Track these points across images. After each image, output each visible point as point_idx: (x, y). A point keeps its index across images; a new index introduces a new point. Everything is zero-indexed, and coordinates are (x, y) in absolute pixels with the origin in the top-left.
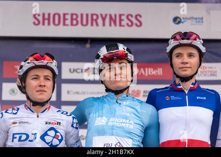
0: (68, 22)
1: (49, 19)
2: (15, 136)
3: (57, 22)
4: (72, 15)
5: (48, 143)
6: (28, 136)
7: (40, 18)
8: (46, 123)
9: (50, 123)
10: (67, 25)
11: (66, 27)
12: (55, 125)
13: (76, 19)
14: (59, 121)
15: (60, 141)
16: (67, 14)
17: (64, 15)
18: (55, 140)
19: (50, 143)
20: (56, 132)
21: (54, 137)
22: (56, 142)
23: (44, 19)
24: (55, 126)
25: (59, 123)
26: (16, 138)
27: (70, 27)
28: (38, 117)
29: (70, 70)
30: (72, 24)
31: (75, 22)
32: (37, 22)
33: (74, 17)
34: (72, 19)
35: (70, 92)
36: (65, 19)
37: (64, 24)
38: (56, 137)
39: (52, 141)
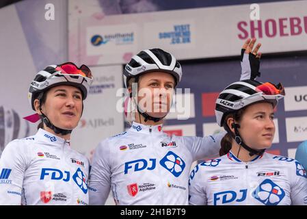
0: (287, 30)
1: (260, 29)
2: (218, 196)
3: (271, 32)
4: (292, 20)
5: (263, 202)
6: (234, 194)
7: (248, 29)
8: (259, 175)
9: (264, 174)
10: (287, 35)
11: (284, 38)
12: (271, 176)
13: (298, 26)
14: (277, 170)
15: (281, 197)
16: (286, 19)
17: (281, 21)
18: (273, 196)
19: (265, 201)
20: (273, 185)
21: (271, 193)
22: (274, 199)
23: (253, 29)
24: (271, 178)
25: (277, 173)
26: (219, 199)
27: (290, 37)
28: (247, 167)
29: (296, 97)
30: (293, 33)
31: (296, 30)
32: (243, 35)
33: (295, 22)
34: (292, 26)
35: (298, 128)
36: (282, 27)
37: (282, 34)
38: (273, 191)
39: (268, 198)
